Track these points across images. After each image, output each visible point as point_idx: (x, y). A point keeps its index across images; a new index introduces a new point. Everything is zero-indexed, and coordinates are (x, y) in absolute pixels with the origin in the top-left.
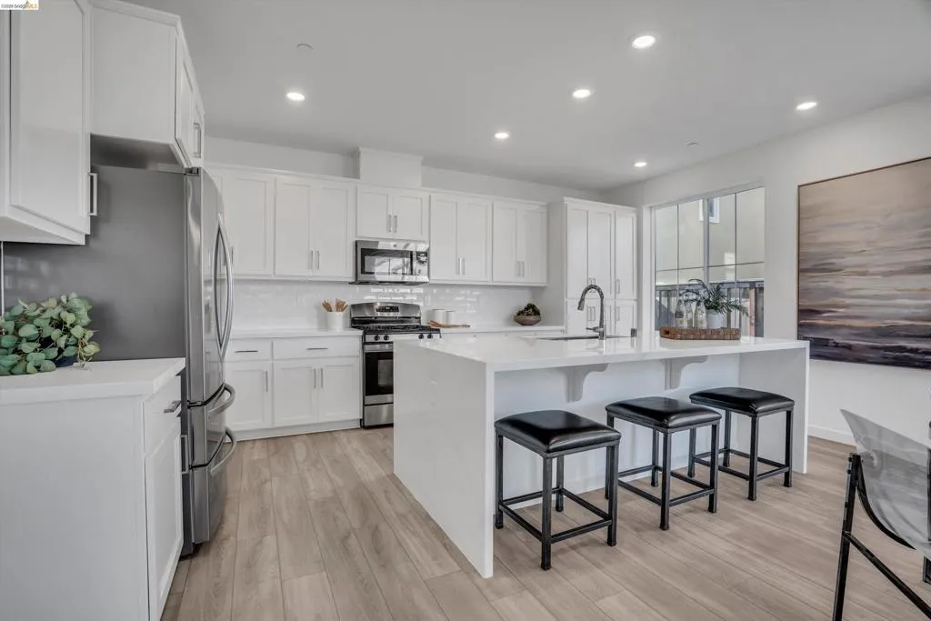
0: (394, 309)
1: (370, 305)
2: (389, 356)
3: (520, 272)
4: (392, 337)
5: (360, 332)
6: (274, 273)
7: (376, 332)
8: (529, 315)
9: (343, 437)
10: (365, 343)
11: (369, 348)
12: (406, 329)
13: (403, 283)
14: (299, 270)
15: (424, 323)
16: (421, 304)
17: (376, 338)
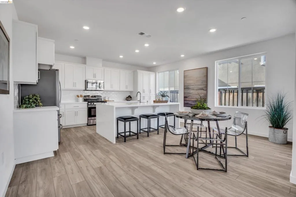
0: (95, 97)
1: (88, 96)
2: (95, 108)
3: (127, 88)
4: (95, 104)
5: (87, 102)
6: (64, 88)
7: (91, 102)
8: (129, 98)
9: (83, 128)
10: (88, 105)
11: (89, 106)
12: (98, 102)
13: (97, 90)
14: (71, 87)
15: (103, 100)
16: (102, 96)
17: (91, 104)
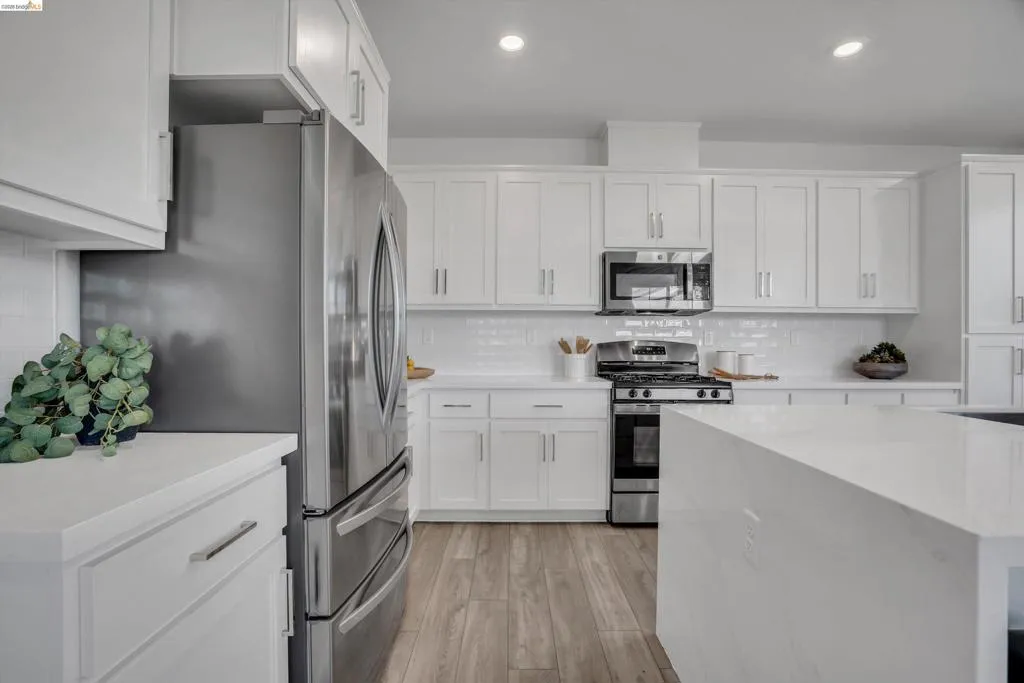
0: (658, 350)
1: (624, 345)
2: (653, 421)
3: (866, 293)
4: (657, 394)
5: (608, 384)
6: (496, 303)
7: (632, 385)
8: (883, 362)
10: (615, 401)
11: (620, 409)
12: (675, 381)
13: (673, 312)
14: (527, 296)
15: (703, 372)
16: (700, 344)
17: (632, 394)
